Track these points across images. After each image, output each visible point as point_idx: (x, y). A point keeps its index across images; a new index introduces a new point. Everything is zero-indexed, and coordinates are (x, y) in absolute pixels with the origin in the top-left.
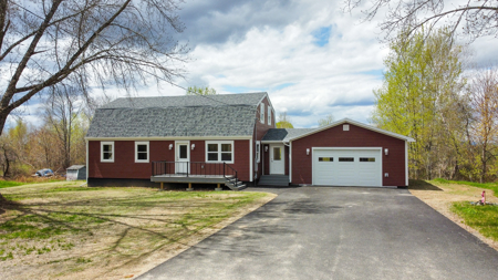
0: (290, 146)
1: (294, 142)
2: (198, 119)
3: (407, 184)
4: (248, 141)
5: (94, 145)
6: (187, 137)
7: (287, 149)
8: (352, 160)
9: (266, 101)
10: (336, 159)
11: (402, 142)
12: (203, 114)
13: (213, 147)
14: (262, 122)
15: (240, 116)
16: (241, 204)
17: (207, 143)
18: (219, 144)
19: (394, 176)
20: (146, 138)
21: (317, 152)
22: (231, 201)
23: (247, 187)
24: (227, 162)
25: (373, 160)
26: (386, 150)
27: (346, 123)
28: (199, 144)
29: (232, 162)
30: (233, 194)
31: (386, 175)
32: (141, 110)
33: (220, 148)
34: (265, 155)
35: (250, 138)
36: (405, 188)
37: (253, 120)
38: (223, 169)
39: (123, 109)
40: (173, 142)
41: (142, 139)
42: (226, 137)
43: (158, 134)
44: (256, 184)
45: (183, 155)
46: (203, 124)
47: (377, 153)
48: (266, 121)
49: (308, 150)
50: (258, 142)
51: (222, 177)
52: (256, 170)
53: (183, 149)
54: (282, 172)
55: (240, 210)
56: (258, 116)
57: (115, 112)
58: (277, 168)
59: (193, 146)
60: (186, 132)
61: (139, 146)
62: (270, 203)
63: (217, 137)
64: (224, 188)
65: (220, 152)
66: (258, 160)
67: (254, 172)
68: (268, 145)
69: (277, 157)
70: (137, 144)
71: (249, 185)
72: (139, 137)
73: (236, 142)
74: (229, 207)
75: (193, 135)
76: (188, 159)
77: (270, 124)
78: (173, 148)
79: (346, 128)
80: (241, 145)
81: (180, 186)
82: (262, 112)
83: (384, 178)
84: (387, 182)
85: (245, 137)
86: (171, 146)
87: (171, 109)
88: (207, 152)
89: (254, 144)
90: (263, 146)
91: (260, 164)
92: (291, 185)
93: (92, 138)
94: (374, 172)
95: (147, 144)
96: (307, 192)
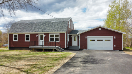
0: (80, 36)
1: (81, 34)
2: (47, 26)
3: (123, 49)
4: (64, 34)
5: (11, 35)
6: (43, 32)
7: (78, 37)
8: (102, 40)
9: (71, 20)
10: (96, 40)
11: (121, 34)
12: (49, 24)
13: (52, 36)
14: (70, 27)
15: (62, 25)
16: (61, 58)
17: (50, 34)
18: (54, 35)
19: (118, 46)
20: (28, 33)
21: (89, 38)
22: (57, 56)
23: (64, 50)
24: (57, 41)
25: (110, 40)
26: (115, 37)
27: (100, 27)
28: (47, 35)
29: (59, 41)
30: (59, 53)
31: (115, 46)
32: (27, 23)
33: (54, 36)
34: (71, 39)
35: (65, 32)
36: (122, 50)
37: (66, 26)
38: (55, 44)
39: (21, 23)
40: (38, 34)
41: (27, 33)
42: (57, 32)
43: (33, 32)
44: (68, 49)
45: (42, 39)
46: (48, 28)
47: (111, 38)
48: (71, 27)
49: (86, 37)
50: (68, 34)
51: (55, 47)
52: (68, 44)
53: (42, 37)
54: (77, 45)
55: (60, 62)
56: (68, 25)
57: (19, 24)
58: (75, 43)
59: (45, 35)
60: (42, 31)
61: (26, 36)
62: (73, 57)
63: (53, 32)
64: (56, 50)
65: (54, 38)
66: (68, 41)
67: (67, 45)
68: (72, 35)
69: (75, 40)
70: (25, 35)
71: (65, 49)
72: (26, 33)
73: (60, 34)
74: (56, 60)
75: (45, 31)
76: (43, 40)
77: (72, 28)
78: (38, 36)
79: (100, 29)
80: (62, 35)
81: (40, 50)
82: (70, 24)
83: (114, 47)
84: (115, 49)
85: (63, 32)
86: (37, 35)
87: (38, 23)
88: (50, 38)
89: (67, 35)
90: (70, 36)
91: (69, 42)
92: (80, 50)
93: (10, 33)
94: (110, 45)
95: (29, 35)
96: (86, 52)
